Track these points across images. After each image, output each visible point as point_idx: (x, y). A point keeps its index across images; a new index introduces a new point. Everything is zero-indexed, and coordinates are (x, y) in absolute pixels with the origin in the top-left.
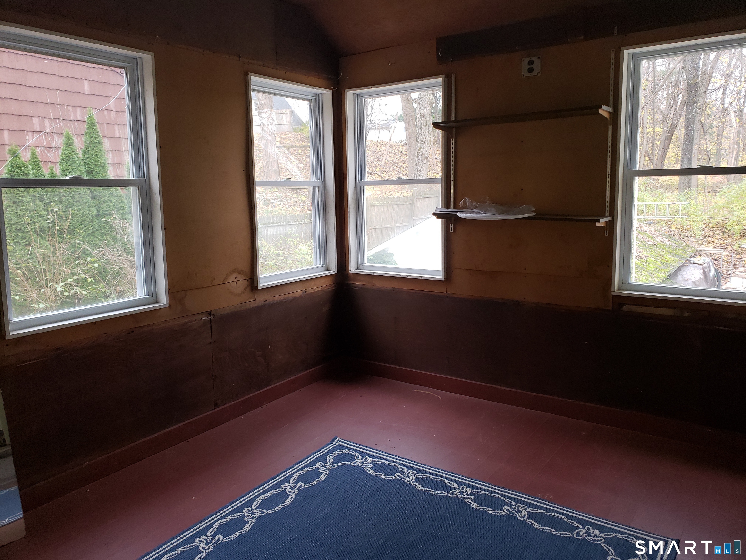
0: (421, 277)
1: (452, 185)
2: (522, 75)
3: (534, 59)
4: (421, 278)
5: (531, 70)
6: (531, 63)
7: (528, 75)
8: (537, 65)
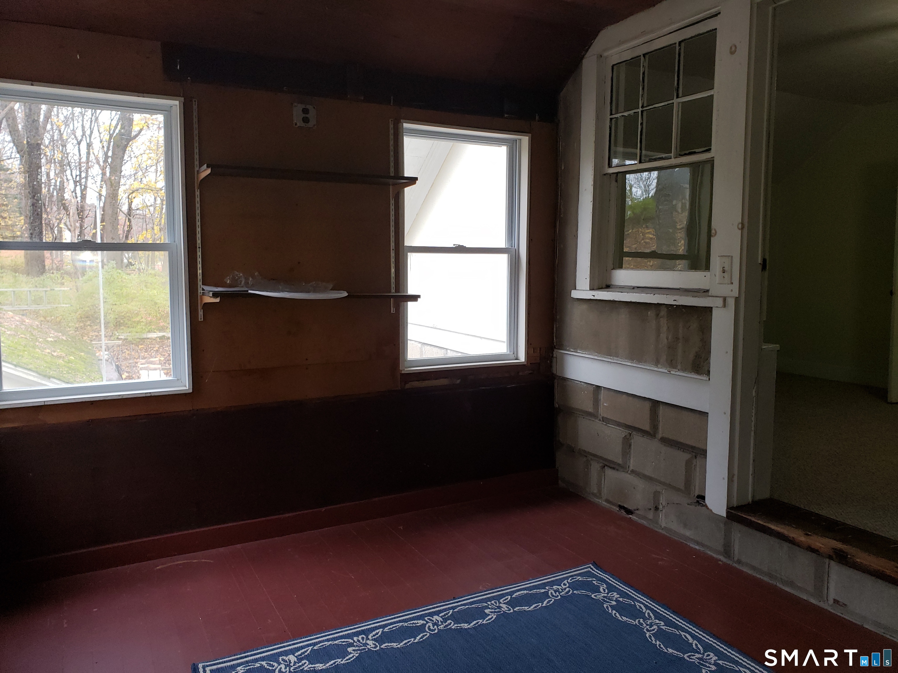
0: (150, 393)
1: (199, 254)
2: (294, 124)
3: (310, 107)
4: (149, 395)
5: (306, 120)
6: (305, 111)
7: (303, 125)
8: (312, 114)
